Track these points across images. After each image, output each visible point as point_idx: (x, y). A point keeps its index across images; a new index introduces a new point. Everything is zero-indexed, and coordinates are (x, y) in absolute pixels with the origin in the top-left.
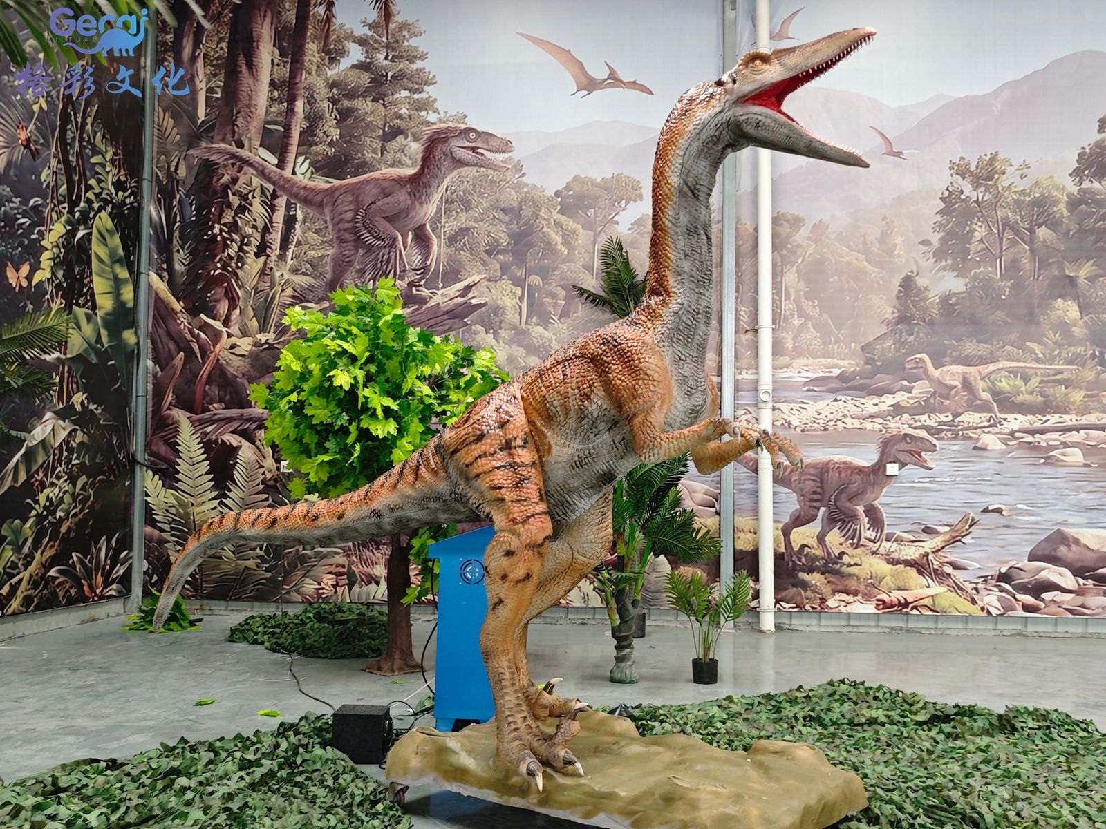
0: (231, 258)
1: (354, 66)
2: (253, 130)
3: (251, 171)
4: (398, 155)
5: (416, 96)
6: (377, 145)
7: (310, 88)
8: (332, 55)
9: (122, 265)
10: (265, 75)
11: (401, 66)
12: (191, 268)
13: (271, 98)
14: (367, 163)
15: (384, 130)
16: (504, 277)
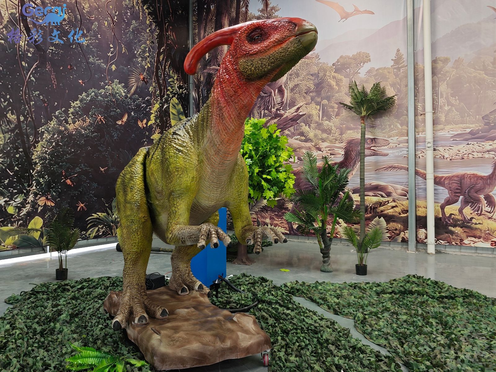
16: (313, 102)
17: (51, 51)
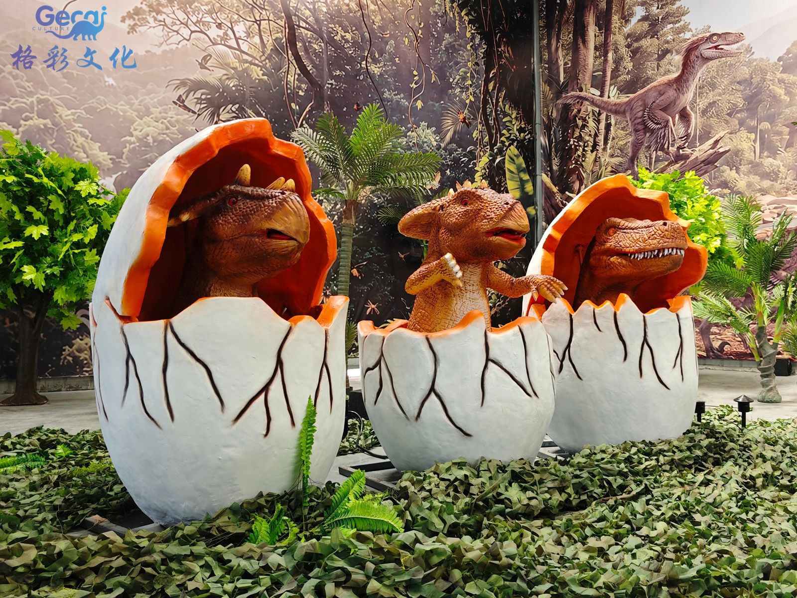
0: (579, 156)
1: (639, 21)
2: (587, 78)
3: (588, 103)
4: (667, 67)
5: (677, 25)
6: (655, 65)
7: (615, 43)
8: (626, 19)
9: (525, 173)
10: (591, 45)
11: (667, 10)
12: (561, 166)
13: (596, 57)
14: (649, 78)
15: (658, 54)
16: (742, 128)
17: (330, 86)
